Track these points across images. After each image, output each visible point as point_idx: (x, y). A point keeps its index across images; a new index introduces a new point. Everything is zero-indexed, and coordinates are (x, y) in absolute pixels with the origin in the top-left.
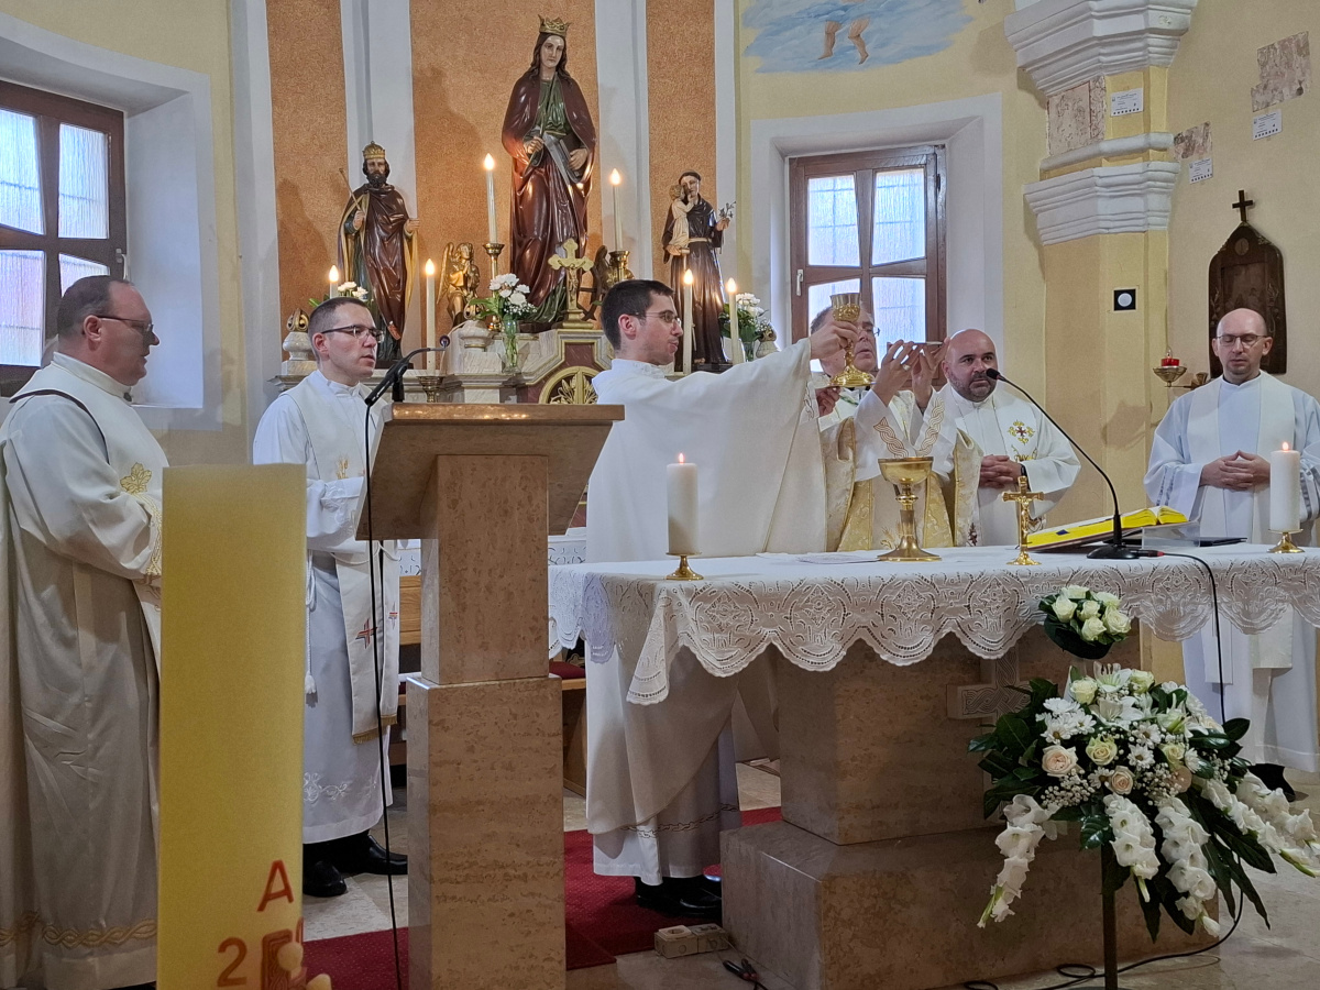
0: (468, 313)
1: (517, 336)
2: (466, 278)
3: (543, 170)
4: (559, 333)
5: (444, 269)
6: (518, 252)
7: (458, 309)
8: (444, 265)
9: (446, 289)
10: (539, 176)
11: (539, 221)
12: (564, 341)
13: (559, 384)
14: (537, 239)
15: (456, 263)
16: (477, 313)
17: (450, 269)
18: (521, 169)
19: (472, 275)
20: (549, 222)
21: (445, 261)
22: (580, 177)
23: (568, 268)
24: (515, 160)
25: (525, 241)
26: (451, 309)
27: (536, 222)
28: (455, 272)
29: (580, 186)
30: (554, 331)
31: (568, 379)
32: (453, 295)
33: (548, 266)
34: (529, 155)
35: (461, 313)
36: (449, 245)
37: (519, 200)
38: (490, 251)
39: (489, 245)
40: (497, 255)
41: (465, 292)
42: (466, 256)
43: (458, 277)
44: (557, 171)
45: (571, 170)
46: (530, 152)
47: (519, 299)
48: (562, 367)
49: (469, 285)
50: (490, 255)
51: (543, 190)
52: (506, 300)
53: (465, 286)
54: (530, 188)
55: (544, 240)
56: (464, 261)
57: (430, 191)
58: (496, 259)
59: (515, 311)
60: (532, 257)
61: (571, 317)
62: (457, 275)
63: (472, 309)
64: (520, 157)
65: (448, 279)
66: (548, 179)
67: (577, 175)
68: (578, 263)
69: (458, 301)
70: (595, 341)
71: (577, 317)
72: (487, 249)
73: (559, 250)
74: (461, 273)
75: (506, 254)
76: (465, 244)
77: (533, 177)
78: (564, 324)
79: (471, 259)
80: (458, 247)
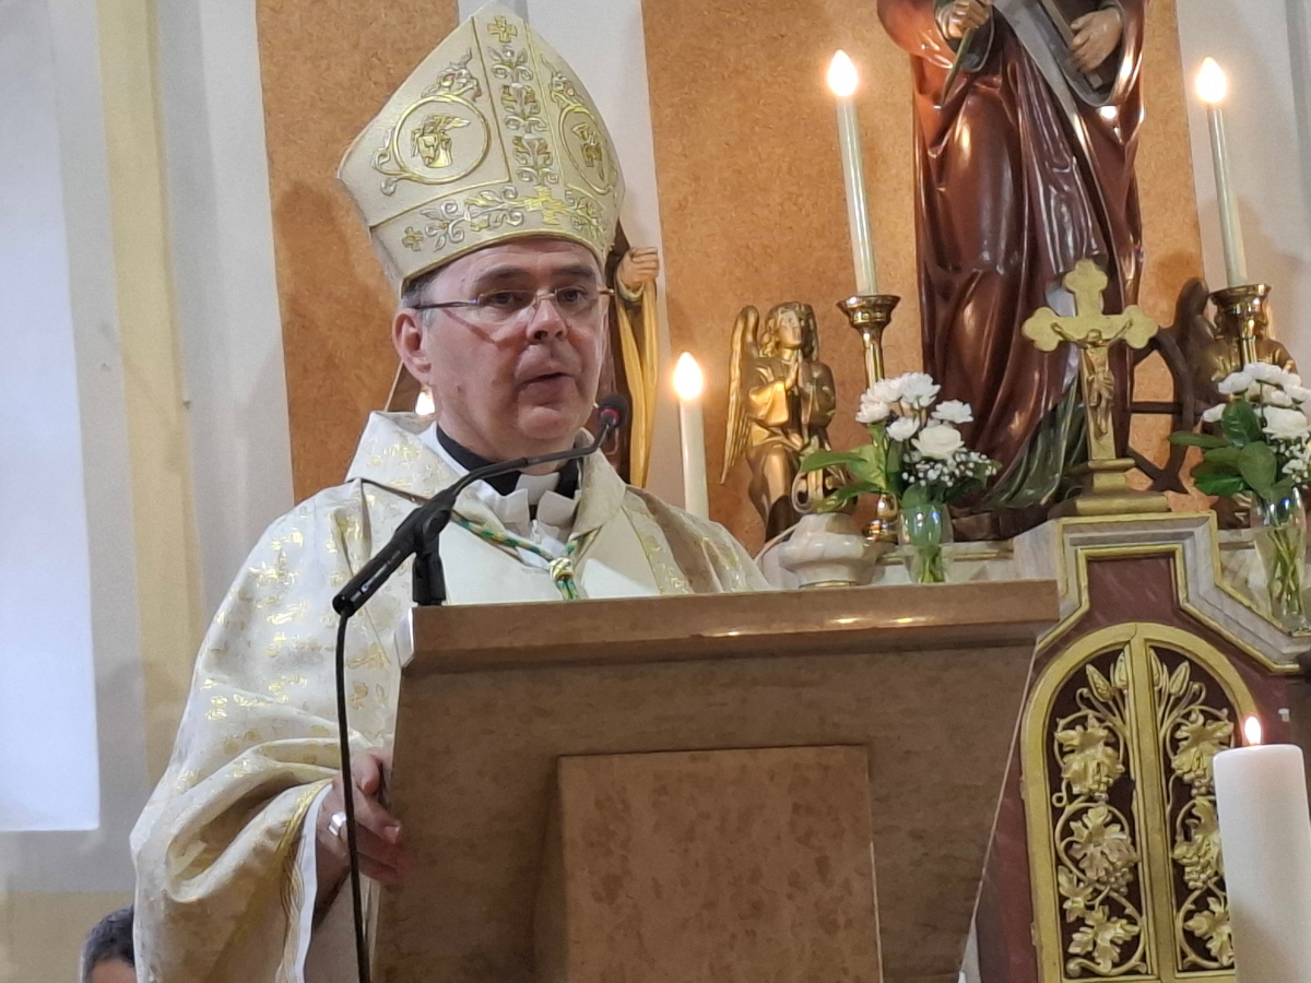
0: (803, 497)
1: (947, 549)
2: (795, 401)
3: (998, 80)
4: (1066, 528)
5: (735, 384)
6: (942, 313)
7: (777, 488)
8: (736, 373)
9: (742, 437)
10: (988, 100)
11: (996, 221)
12: (1082, 552)
13: (1078, 678)
14: (990, 273)
15: (767, 362)
16: (827, 493)
17: (752, 380)
18: (936, 83)
19: (810, 389)
20: (1024, 225)
21: (736, 361)
22: (1106, 89)
23: (1081, 344)
24: (919, 64)
25: (958, 282)
26: (759, 489)
27: (986, 223)
28: (763, 384)
29: (1109, 113)
30: (1052, 527)
31: (1106, 661)
32: (764, 450)
33: (1028, 344)
34: (953, 43)
35: (785, 500)
36: (744, 315)
37: (936, 169)
38: (859, 318)
39: (853, 302)
40: (878, 327)
41: (796, 441)
42: (791, 337)
43: (772, 401)
44: (1039, 78)
45: (1076, 72)
46: (954, 32)
47: (942, 442)
48: (1084, 626)
49: (805, 418)
50: (859, 328)
51: (1000, 136)
52: (908, 446)
53: (794, 423)
54: (963, 134)
55: (1014, 273)
56: (787, 354)
57: (696, 179)
58: (877, 338)
59: (932, 475)
60: (981, 324)
61: (1101, 481)
62: (767, 395)
63: (813, 484)
64: (931, 52)
65: (746, 407)
66: (1013, 104)
67: (1096, 81)
68: (1111, 327)
69: (776, 464)
70: (1178, 546)
71: (1118, 480)
72: (849, 312)
73: (1057, 298)
74: (780, 387)
75: (907, 324)
76: (787, 306)
77: (969, 101)
78: (1081, 504)
79: (806, 347)
80: (772, 314)
